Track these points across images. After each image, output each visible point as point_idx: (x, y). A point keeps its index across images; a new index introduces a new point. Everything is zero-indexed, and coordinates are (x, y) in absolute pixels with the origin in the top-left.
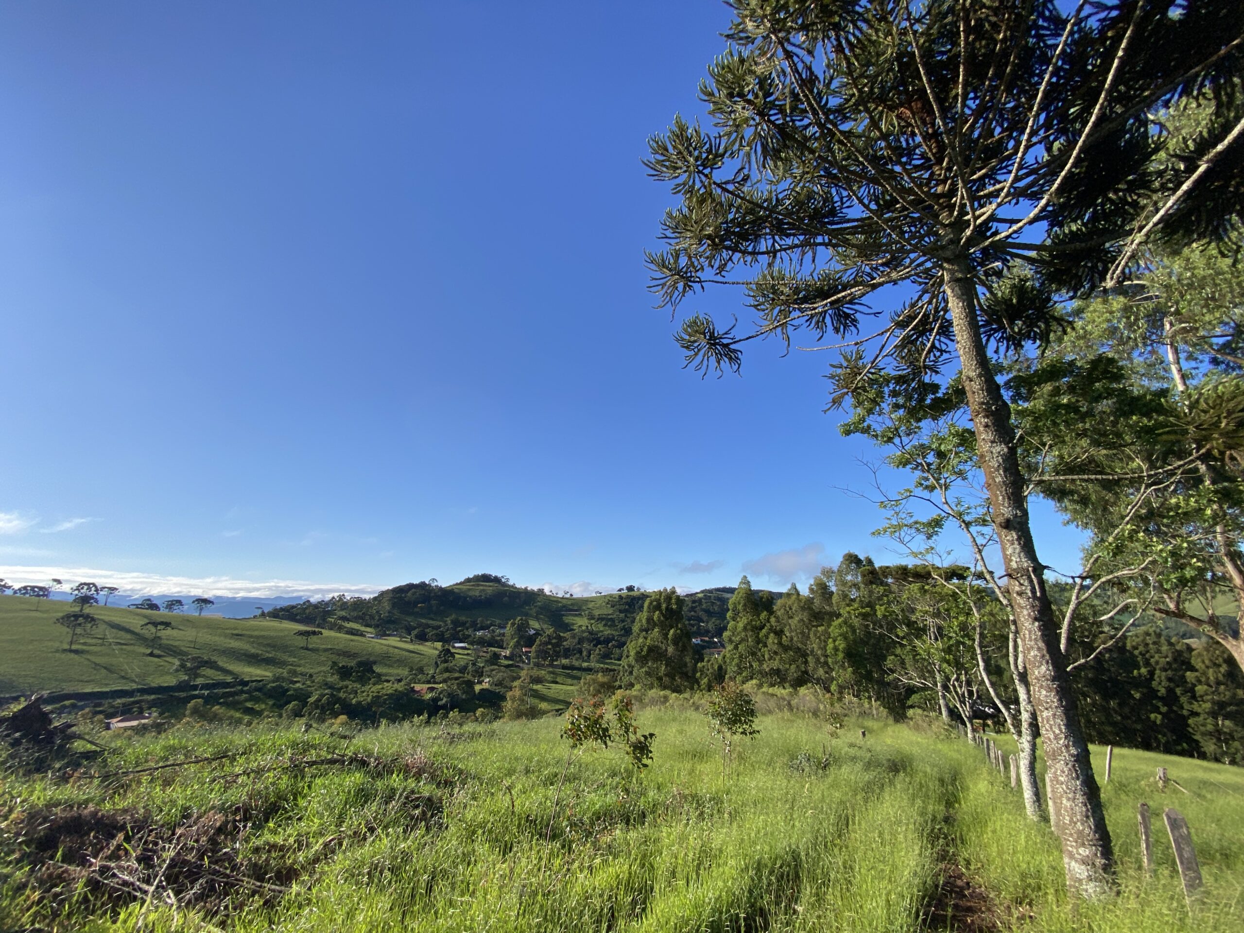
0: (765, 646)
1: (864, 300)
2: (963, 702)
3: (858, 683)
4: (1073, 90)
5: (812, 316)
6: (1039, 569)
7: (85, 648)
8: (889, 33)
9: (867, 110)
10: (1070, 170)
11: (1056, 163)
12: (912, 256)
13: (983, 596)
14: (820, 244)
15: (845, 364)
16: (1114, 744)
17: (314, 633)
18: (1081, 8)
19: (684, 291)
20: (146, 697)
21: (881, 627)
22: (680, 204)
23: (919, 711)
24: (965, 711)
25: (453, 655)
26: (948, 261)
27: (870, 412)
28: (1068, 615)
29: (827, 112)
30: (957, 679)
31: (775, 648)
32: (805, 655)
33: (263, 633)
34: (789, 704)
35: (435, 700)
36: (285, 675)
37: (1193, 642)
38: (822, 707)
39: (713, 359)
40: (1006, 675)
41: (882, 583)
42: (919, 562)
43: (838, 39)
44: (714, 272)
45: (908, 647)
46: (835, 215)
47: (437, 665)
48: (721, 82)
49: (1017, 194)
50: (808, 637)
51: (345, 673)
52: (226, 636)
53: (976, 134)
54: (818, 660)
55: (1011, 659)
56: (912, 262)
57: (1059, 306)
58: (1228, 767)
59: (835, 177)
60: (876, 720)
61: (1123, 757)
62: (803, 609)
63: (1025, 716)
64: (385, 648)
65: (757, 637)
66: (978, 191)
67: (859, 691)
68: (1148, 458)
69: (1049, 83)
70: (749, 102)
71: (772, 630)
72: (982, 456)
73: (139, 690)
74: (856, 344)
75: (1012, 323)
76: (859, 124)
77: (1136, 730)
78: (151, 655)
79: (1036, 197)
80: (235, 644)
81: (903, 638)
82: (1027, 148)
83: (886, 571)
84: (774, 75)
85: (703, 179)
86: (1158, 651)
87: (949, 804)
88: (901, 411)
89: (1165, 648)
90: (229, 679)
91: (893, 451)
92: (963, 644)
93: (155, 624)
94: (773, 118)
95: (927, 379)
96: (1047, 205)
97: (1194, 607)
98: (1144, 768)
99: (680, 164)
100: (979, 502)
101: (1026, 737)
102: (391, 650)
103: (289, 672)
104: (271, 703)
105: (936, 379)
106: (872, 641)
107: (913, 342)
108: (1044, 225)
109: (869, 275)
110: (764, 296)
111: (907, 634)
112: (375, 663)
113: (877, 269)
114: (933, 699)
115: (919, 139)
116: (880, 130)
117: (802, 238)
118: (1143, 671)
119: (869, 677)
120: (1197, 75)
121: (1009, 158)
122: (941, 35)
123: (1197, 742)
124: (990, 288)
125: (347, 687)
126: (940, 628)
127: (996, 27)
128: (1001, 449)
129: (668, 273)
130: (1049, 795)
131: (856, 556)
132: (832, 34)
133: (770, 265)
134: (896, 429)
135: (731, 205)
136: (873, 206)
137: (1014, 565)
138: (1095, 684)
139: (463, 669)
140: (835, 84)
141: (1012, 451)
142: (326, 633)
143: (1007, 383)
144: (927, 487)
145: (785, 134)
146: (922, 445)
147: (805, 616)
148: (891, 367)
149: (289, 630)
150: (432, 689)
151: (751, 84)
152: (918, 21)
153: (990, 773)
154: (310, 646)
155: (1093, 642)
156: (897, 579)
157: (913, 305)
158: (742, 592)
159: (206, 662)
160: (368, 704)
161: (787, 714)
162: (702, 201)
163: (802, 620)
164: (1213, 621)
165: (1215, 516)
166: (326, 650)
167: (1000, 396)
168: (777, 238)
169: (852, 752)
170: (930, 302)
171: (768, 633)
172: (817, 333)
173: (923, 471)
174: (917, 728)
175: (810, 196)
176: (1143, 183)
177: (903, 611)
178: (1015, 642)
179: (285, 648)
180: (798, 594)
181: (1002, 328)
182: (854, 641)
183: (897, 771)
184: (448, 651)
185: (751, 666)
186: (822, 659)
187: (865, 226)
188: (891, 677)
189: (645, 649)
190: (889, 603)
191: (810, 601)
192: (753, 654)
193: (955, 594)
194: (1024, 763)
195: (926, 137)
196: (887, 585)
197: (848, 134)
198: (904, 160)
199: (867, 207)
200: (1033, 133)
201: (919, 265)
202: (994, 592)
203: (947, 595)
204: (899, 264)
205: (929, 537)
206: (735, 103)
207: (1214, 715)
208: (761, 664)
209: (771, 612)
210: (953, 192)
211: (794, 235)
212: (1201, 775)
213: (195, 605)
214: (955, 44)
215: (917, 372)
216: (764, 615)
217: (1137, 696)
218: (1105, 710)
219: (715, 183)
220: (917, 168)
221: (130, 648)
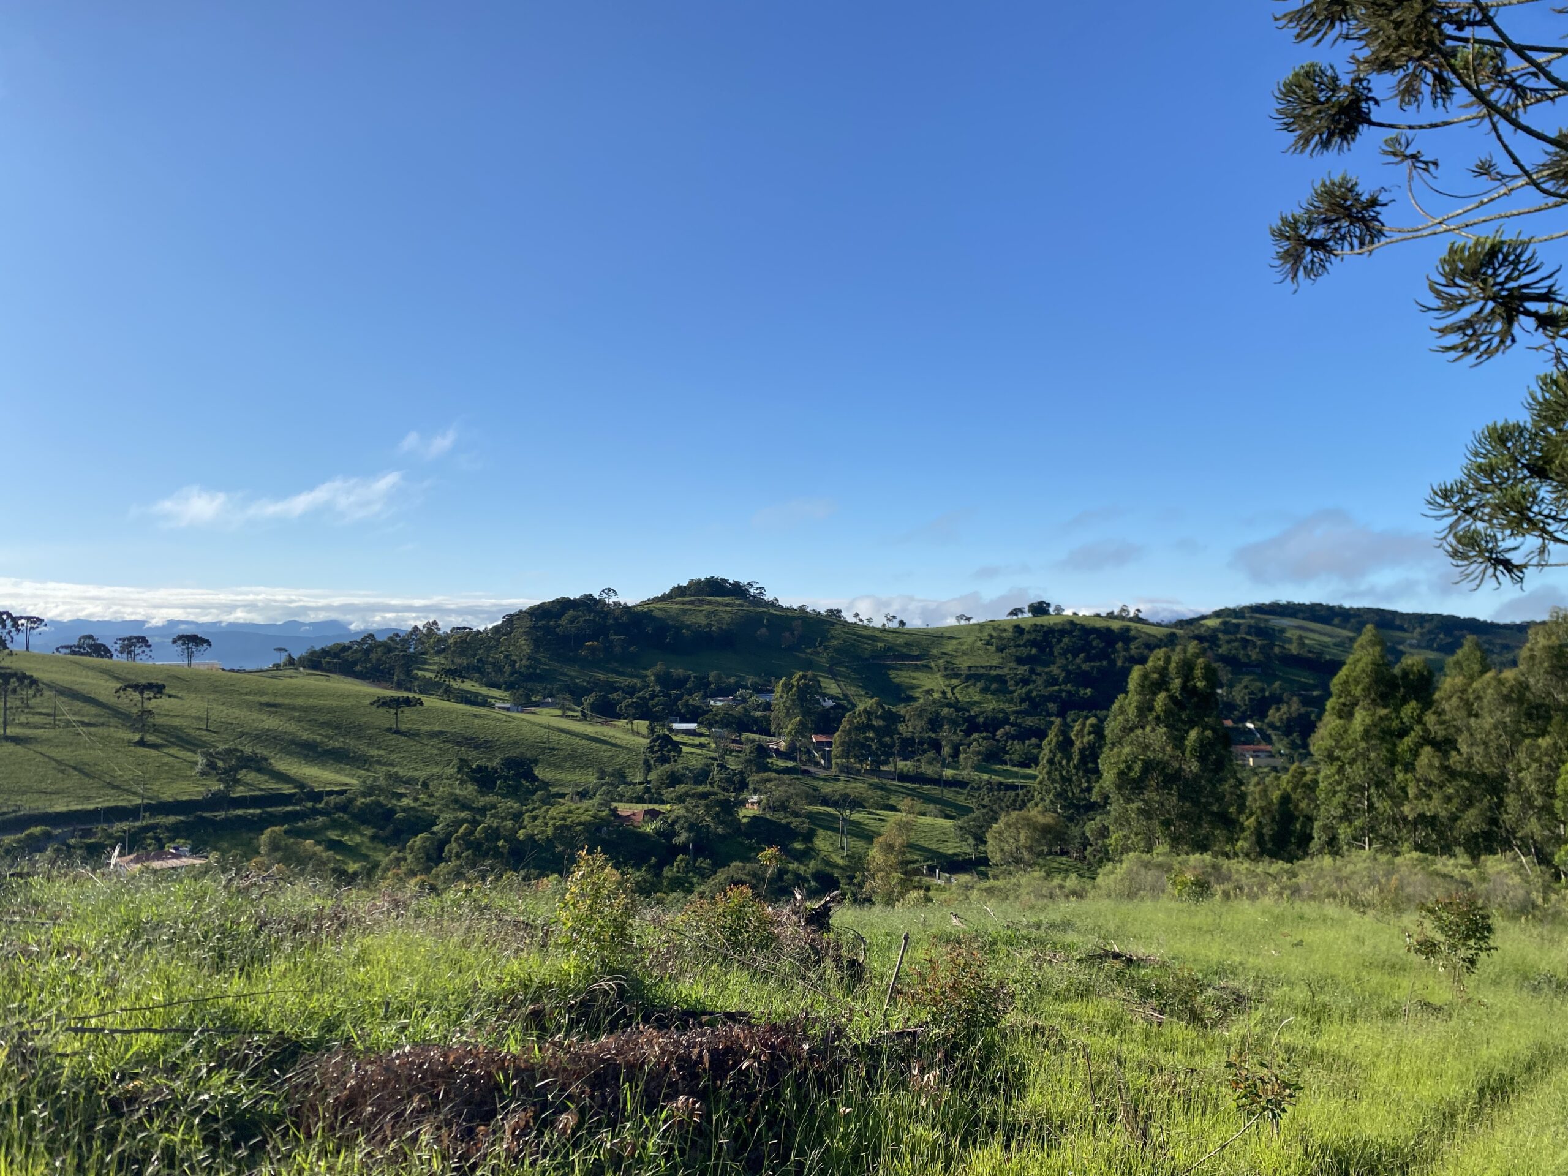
0: (1410, 770)
7: (28, 732)
17: (408, 702)
20: (161, 820)
33: (312, 702)
35: (668, 833)
36: (382, 782)
47: (649, 768)
50: (1513, 757)
52: (250, 706)
64: (542, 732)
73: (148, 808)
78: (141, 743)
80: (271, 722)
90: (287, 789)
93: (141, 688)
102: (555, 736)
103: (389, 776)
104: (369, 832)
112: (536, 762)
125: (494, 807)
142: (430, 701)
149: (365, 695)
150: (653, 814)
154: (403, 727)
159: (249, 759)
160: (548, 840)
166: (433, 735)
171: (1419, 745)
179: (357, 730)
208: (1397, 805)
209: (1427, 703)
213: (178, 648)
221: (103, 731)
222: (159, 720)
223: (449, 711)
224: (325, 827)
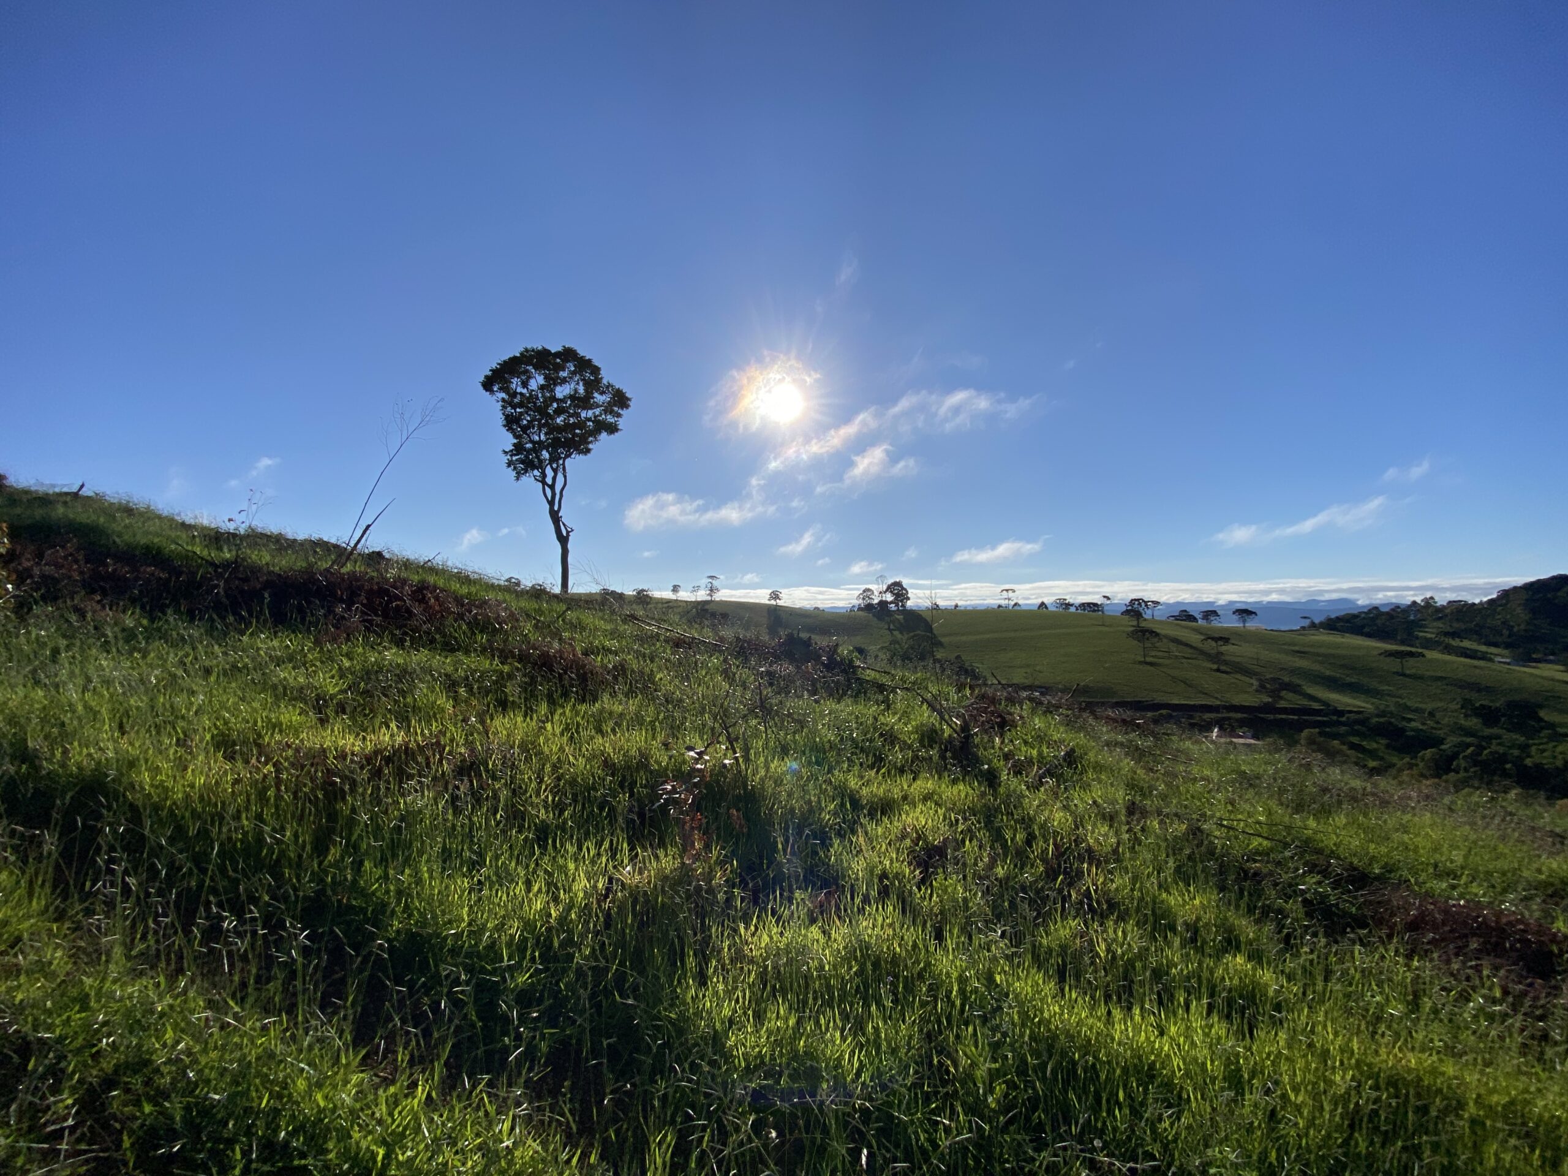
7: (1156, 660)
17: (1411, 654)
33: (1329, 651)
36: (1390, 707)
51: (1489, 716)
52: (1287, 653)
64: (1544, 682)
78: (1218, 670)
80: (1300, 663)
90: (1316, 706)
103: (1394, 705)
112: (1541, 707)
142: (1432, 655)
154: (1408, 672)
159: (1286, 685)
166: (1436, 679)
179: (1369, 672)
222: (1227, 658)
223: (1452, 663)
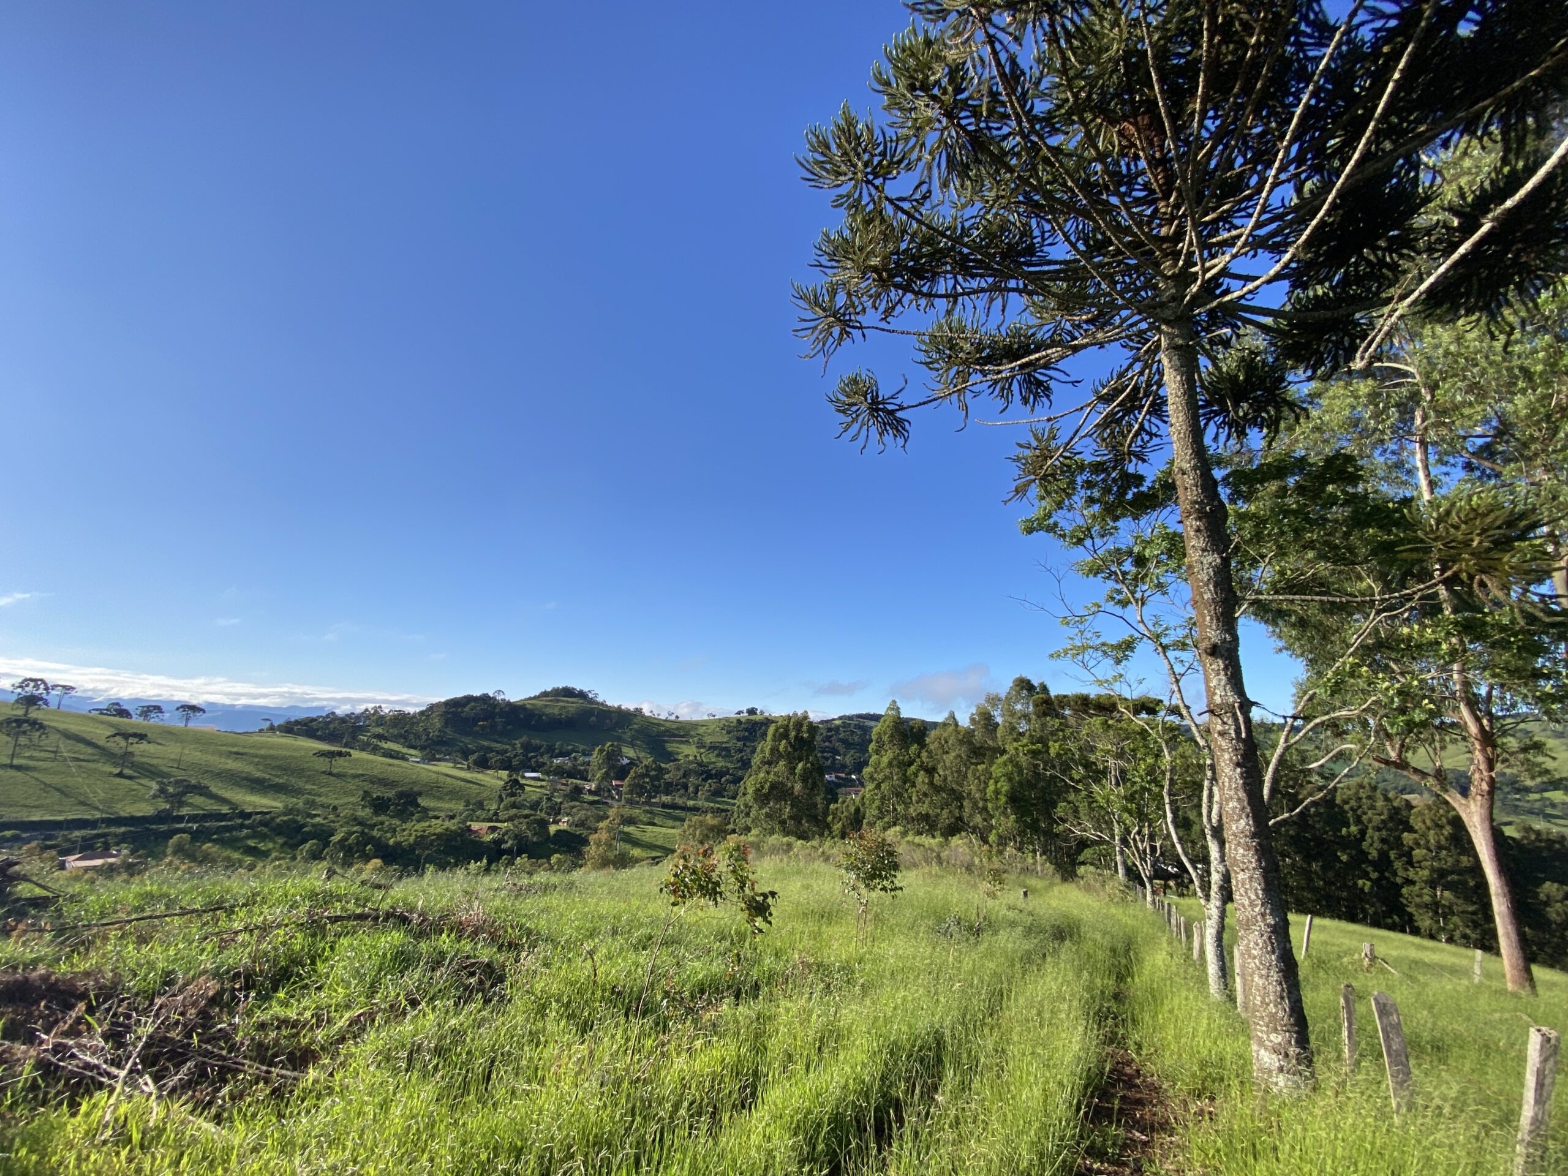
0: (913, 785)
1: (1061, 365)
2: (1143, 860)
3: (1022, 833)
4: (1335, 117)
5: (996, 382)
6: (1246, 705)
7: (32, 763)
8: (1116, 23)
9: (1082, 121)
10: (1322, 219)
11: (1306, 209)
12: (1124, 313)
13: (1176, 735)
14: (1013, 290)
15: (1034, 444)
16: (1315, 913)
17: (340, 754)
18: (1353, 14)
19: (841, 339)
20: (113, 829)
21: (1053, 767)
22: (840, 222)
23: (1092, 869)
24: (1145, 870)
25: (522, 787)
26: (1168, 323)
27: (1059, 505)
28: (1274, 761)
29: (1033, 119)
30: (1139, 833)
31: (925, 788)
32: (959, 798)
33: (272, 752)
34: (938, 857)
35: (498, 842)
36: (301, 805)
37: (1412, 798)
38: (977, 861)
39: (873, 429)
40: (1196, 828)
41: (1057, 716)
42: (1103, 691)
43: (1052, 25)
44: (879, 315)
45: (1084, 793)
46: (1033, 255)
47: (501, 799)
48: (900, 68)
49: (1257, 244)
50: (965, 777)
51: (380, 806)
52: (221, 754)
53: (1213, 163)
54: (975, 804)
55: (1204, 811)
56: (1123, 321)
57: (1293, 388)
58: (1443, 945)
59: (1036, 204)
60: (1041, 878)
61: (1323, 928)
62: (961, 742)
63: (1215, 878)
64: (434, 776)
65: (904, 775)
66: (1211, 235)
67: (1022, 843)
68: (1382, 577)
69: (1307, 106)
70: (934, 98)
71: (923, 767)
72: (1190, 567)
73: (103, 820)
74: (1049, 420)
75: (1236, 406)
76: (1071, 139)
77: (1339, 899)
78: (120, 775)
79: (1278, 249)
80: (232, 765)
81: (1078, 782)
82: (1275, 185)
83: (1063, 701)
84: (969, 64)
85: (873, 191)
86: (1373, 807)
87: (1121, 978)
88: (1096, 508)
89: (1380, 804)
90: (225, 810)
91: (1083, 556)
92: (1149, 790)
93: (126, 736)
94: (963, 122)
95: (1131, 469)
96: (1291, 260)
97: (1420, 758)
98: (1347, 942)
99: (844, 168)
100: (1180, 622)
101: (1215, 902)
102: (442, 779)
103: (307, 802)
104: (281, 840)
105: (1142, 469)
106: (1042, 784)
107: (1118, 422)
108: (1285, 285)
109: (1069, 333)
110: (939, 351)
111: (1084, 777)
112: (420, 794)
113: (1079, 326)
114: (1109, 855)
115: (1143, 164)
116: (1096, 148)
117: (990, 280)
118: (1354, 829)
119: (1035, 827)
120: (1485, 109)
121: (1249, 198)
122: (1181, 33)
123: (1411, 915)
124: (1214, 360)
125: (382, 823)
126: (1123, 772)
127: (1248, 29)
128: (1213, 559)
129: (821, 313)
130: (1237, 970)
131: (1029, 682)
132: (1046, 19)
133: (949, 312)
134: (1089, 529)
135: (904, 232)
136: (1082, 248)
137: (1218, 700)
138: (1296, 842)
139: (535, 806)
140: (1045, 84)
141: (1226, 562)
142: (356, 754)
143: (1224, 479)
144: (1119, 602)
145: (978, 143)
146: (1118, 550)
147: (963, 751)
148: (1089, 451)
149: (307, 749)
150: (493, 829)
151: (939, 73)
152: (1153, 11)
153: (1170, 943)
154: (335, 771)
155: (1297, 793)
156: (1076, 711)
157: (1121, 375)
158: (890, 719)
159: (194, 787)
160: (410, 845)
161: (935, 868)
162: (868, 222)
163: (959, 756)
164: (1440, 775)
165: (1453, 653)
167: (1217, 495)
168: (960, 278)
169: (1011, 915)
170: (1141, 373)
171: (918, 771)
172: (1001, 403)
173: (1117, 582)
174: (1088, 888)
175: (1005, 226)
176: (1406, 242)
177: (1080, 749)
178: (1211, 790)
179: (300, 772)
180: (957, 725)
181: (1224, 410)
182: (1020, 783)
183: (1062, 939)
184: (516, 782)
185: (895, 809)
186: (981, 804)
187: (1071, 272)
188: (1061, 828)
189: (767, 786)
190: (1065, 738)
191: (970, 733)
192: (899, 795)
193: (1144, 731)
194: (1210, 933)
195: (1153, 163)
196: (1063, 717)
197: (1057, 151)
198: (1123, 189)
199: (1073, 245)
200: (1281, 170)
201: (1132, 325)
202: (1189, 730)
203: (1135, 732)
204: (1107, 323)
205: (1118, 662)
206: (917, 97)
207: (1432, 884)
208: (907, 808)
209: (922, 745)
210: (1179, 235)
211: (982, 276)
212: (1413, 954)
213: (180, 713)
214: (1196, 45)
215: (1120, 459)
216: (914, 748)
217: (1344, 858)
218: (1307, 874)
219: (887, 198)
220: (1138, 202)
221: (91, 765)
222: (138, 759)
223: (372, 761)
224: (248, 837)
